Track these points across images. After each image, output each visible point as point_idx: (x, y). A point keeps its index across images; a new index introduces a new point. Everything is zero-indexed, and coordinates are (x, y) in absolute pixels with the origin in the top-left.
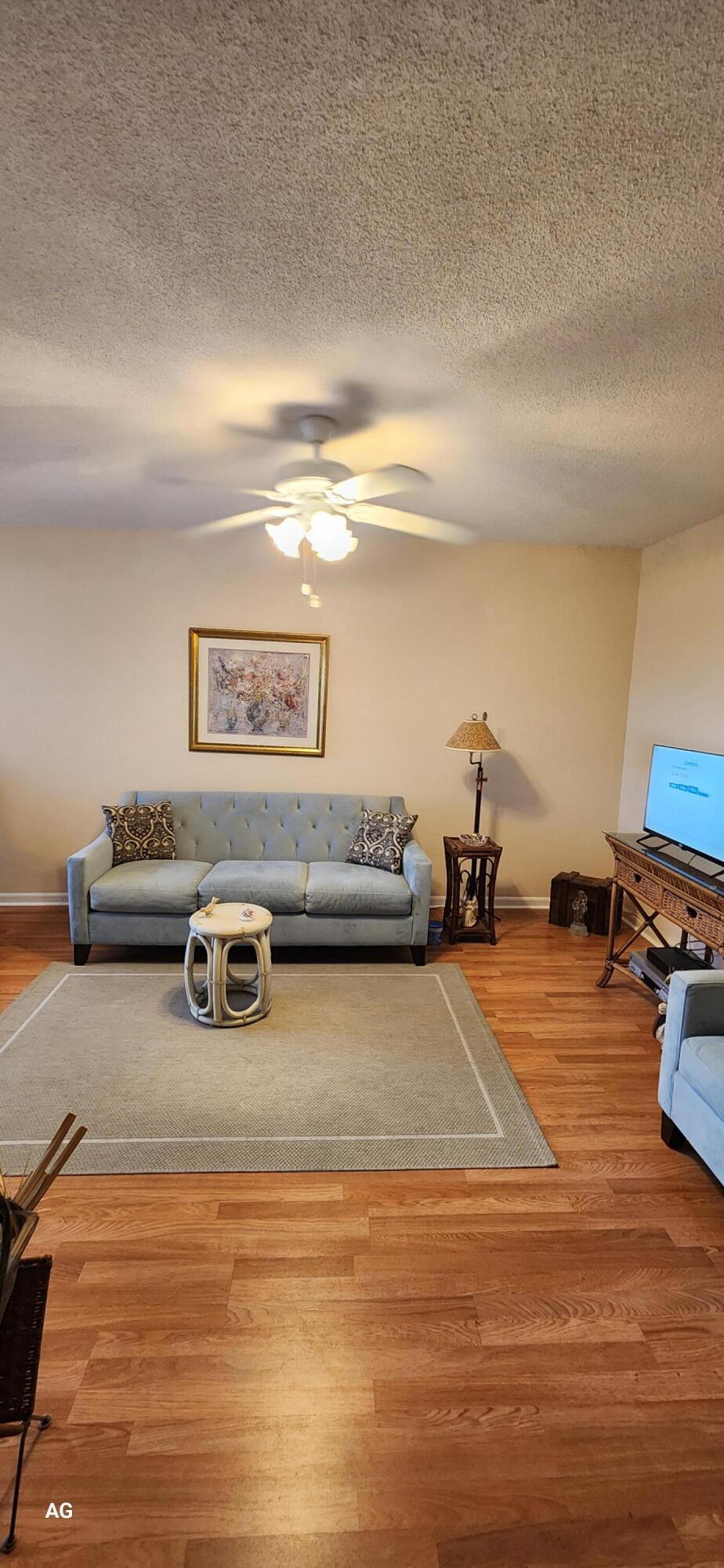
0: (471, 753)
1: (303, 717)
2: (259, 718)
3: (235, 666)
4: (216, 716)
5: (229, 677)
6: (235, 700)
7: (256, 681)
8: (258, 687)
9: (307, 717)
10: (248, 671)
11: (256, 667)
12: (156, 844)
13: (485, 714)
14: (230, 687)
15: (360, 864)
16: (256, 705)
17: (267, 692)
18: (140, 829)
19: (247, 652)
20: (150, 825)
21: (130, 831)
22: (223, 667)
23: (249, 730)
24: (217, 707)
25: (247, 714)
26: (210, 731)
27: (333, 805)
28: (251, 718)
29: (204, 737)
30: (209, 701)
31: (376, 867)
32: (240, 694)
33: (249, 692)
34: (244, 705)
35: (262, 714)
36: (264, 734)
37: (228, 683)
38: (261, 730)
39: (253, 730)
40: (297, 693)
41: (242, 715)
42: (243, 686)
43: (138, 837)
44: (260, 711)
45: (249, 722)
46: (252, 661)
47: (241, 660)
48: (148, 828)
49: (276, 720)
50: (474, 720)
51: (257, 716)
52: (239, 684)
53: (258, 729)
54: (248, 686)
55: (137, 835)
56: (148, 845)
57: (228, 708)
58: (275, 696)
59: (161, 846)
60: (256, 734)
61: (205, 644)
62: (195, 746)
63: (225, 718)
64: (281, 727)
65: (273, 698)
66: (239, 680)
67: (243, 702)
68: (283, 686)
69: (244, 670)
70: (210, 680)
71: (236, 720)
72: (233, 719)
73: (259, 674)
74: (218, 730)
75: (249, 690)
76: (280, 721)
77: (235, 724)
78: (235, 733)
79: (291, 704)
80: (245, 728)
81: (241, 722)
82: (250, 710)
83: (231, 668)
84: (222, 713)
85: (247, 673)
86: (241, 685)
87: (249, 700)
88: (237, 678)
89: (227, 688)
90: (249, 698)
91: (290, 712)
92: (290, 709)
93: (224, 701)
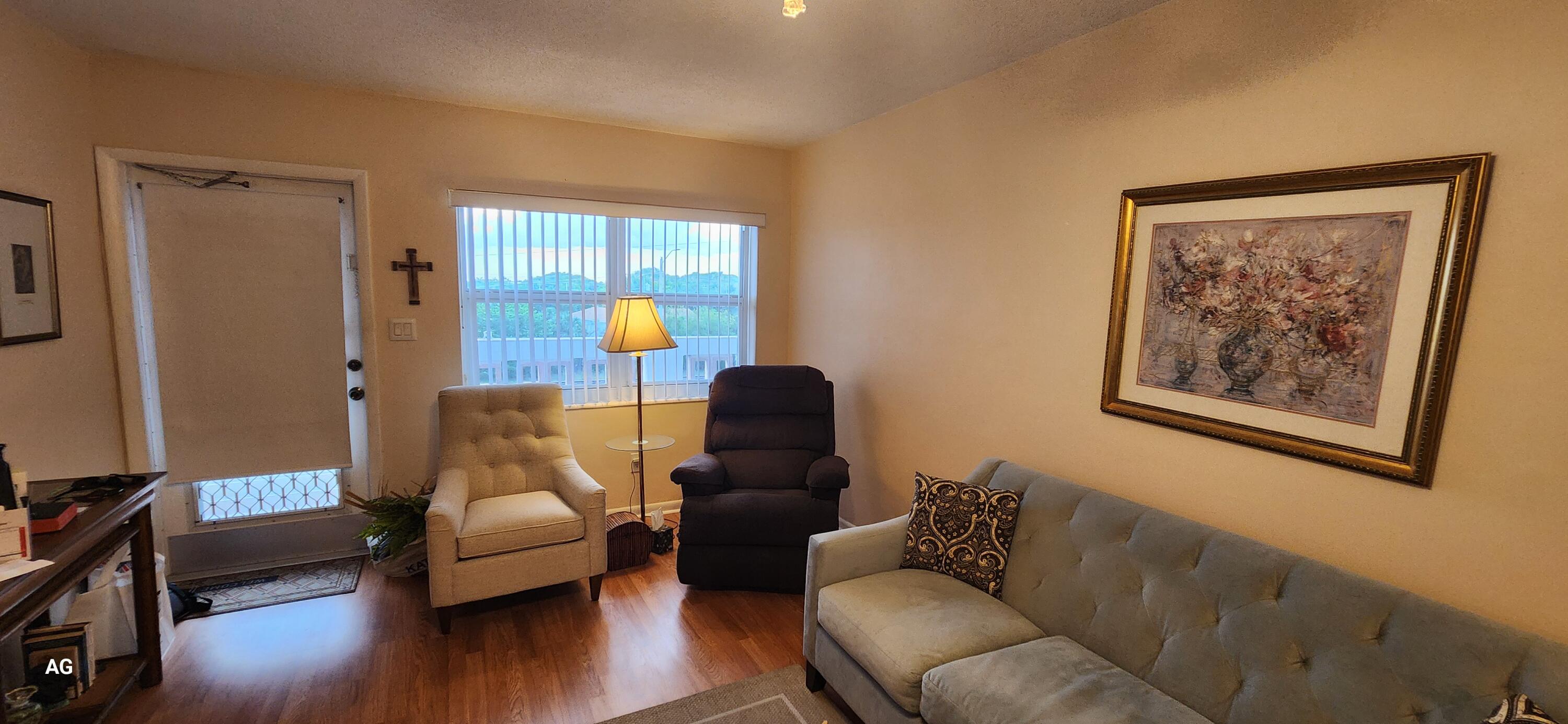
1: (1368, 374)
2: (1246, 367)
3: (1202, 256)
4: (1157, 354)
5: (1187, 280)
6: (1196, 326)
7: (1248, 286)
8: (1251, 298)
9: (1379, 377)
10: (1232, 263)
11: (1250, 255)
14: (1187, 299)
16: (1240, 338)
17: (1273, 308)
19: (1235, 223)
22: (1178, 258)
23: (1220, 389)
24: (1159, 337)
25: (1220, 357)
26: (1141, 381)
28: (1227, 363)
29: (1130, 390)
30: (1146, 324)
32: (1210, 312)
33: (1228, 309)
34: (1215, 334)
35: (1255, 358)
36: (1258, 403)
37: (1184, 289)
38: (1249, 393)
39: (1230, 390)
40: (1356, 313)
41: (1209, 356)
44: (1250, 350)
45: (1222, 373)
46: (1240, 242)
47: (1221, 242)
49: (1288, 374)
51: (1243, 362)
52: (1208, 291)
53: (1243, 389)
54: (1228, 296)
57: (1181, 340)
58: (1290, 318)
60: (1234, 399)
61: (1150, 218)
62: (1112, 406)
63: (1172, 359)
64: (1301, 391)
65: (1286, 325)
66: (1209, 283)
67: (1212, 330)
68: (1317, 296)
69: (1221, 262)
70: (1150, 286)
71: (1195, 365)
72: (1190, 362)
73: (1257, 271)
74: (1155, 380)
75: (1230, 305)
76: (1299, 377)
77: (1191, 373)
78: (1191, 391)
79: (1335, 339)
80: (1213, 383)
81: (1205, 369)
82: (1226, 346)
83: (1194, 259)
84: (1167, 349)
85: (1229, 268)
86: (1212, 296)
87: (1226, 326)
88: (1204, 279)
89: (1182, 301)
90: (1227, 321)
91: (1329, 359)
92: (1329, 351)
93: (1175, 326)
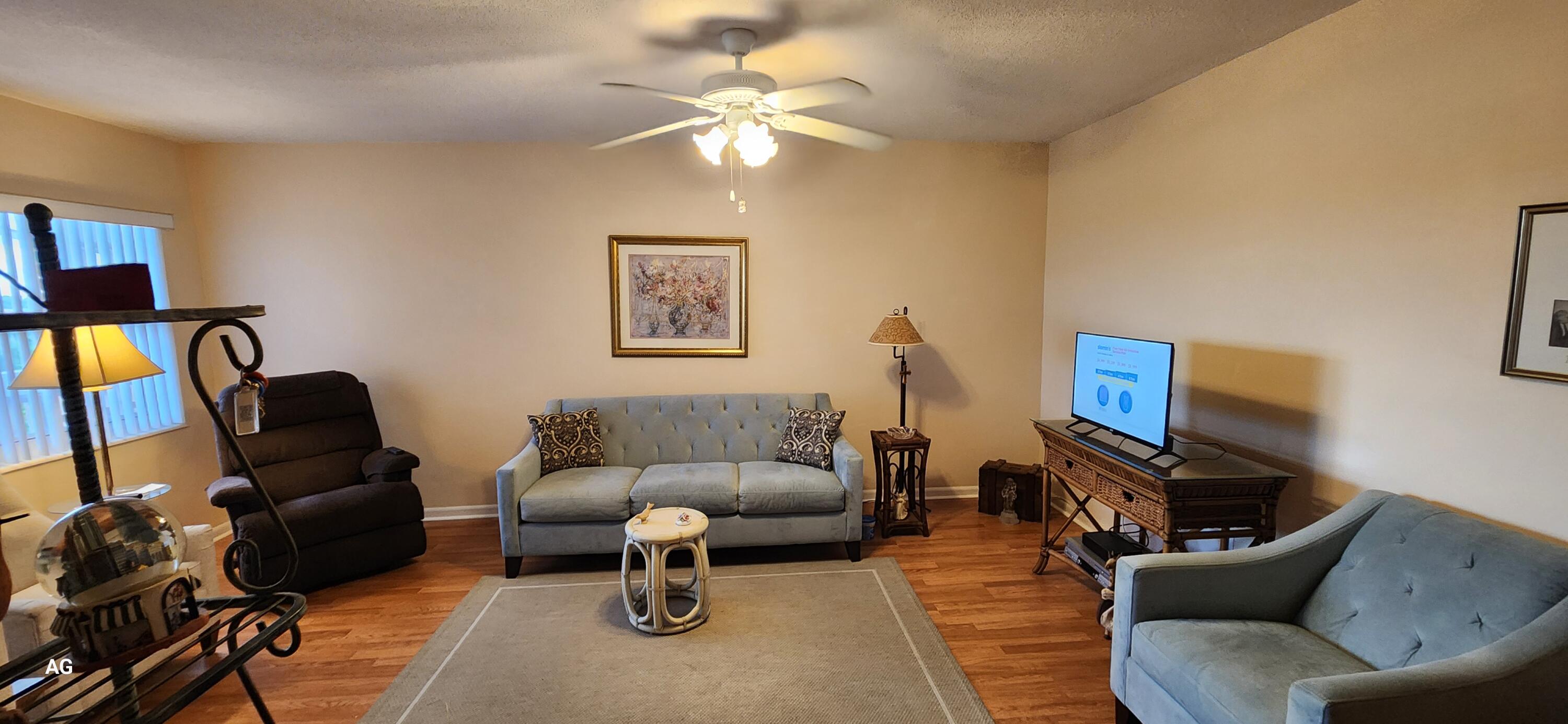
0: (895, 348)
1: (725, 319)
2: (681, 322)
3: (655, 271)
4: (638, 321)
5: (650, 282)
6: (657, 305)
7: (677, 285)
8: (679, 291)
9: (728, 319)
10: (669, 275)
11: (676, 271)
12: (584, 452)
13: (906, 308)
14: (651, 292)
15: (790, 462)
16: (678, 309)
17: (689, 295)
18: (567, 437)
19: (667, 257)
20: (577, 432)
21: (557, 439)
22: (643, 272)
23: (672, 334)
24: (639, 312)
25: (669, 318)
26: (632, 336)
27: (760, 405)
28: (673, 321)
29: (627, 342)
30: (631, 306)
31: (805, 464)
32: (662, 298)
33: (670, 296)
34: (666, 309)
35: (684, 317)
36: (687, 337)
37: (648, 288)
38: (684, 333)
39: (676, 334)
40: (718, 295)
41: (665, 319)
42: (666, 290)
43: (566, 445)
44: (682, 314)
45: (671, 326)
46: (672, 265)
47: (662, 265)
48: (574, 436)
49: (699, 323)
50: (896, 314)
51: (680, 320)
52: (661, 288)
53: (681, 332)
54: (669, 290)
55: (564, 443)
56: (575, 452)
57: (651, 313)
58: (696, 299)
59: (589, 453)
60: (678, 337)
61: (625, 251)
62: (618, 352)
63: (648, 322)
64: (703, 329)
65: (695, 302)
66: (660, 284)
67: (664, 306)
68: (704, 289)
69: (664, 274)
70: (631, 286)
71: (658, 324)
72: (656, 323)
73: (680, 278)
74: (640, 335)
75: (670, 294)
76: (703, 324)
77: (657, 328)
78: (658, 337)
79: (713, 306)
80: (668, 331)
81: (664, 326)
82: (672, 313)
83: (652, 273)
84: (644, 318)
85: (668, 277)
86: (662, 290)
87: (670, 304)
88: (658, 283)
89: (648, 293)
90: (671, 302)
91: (711, 314)
92: (711, 311)
93: (646, 306)
